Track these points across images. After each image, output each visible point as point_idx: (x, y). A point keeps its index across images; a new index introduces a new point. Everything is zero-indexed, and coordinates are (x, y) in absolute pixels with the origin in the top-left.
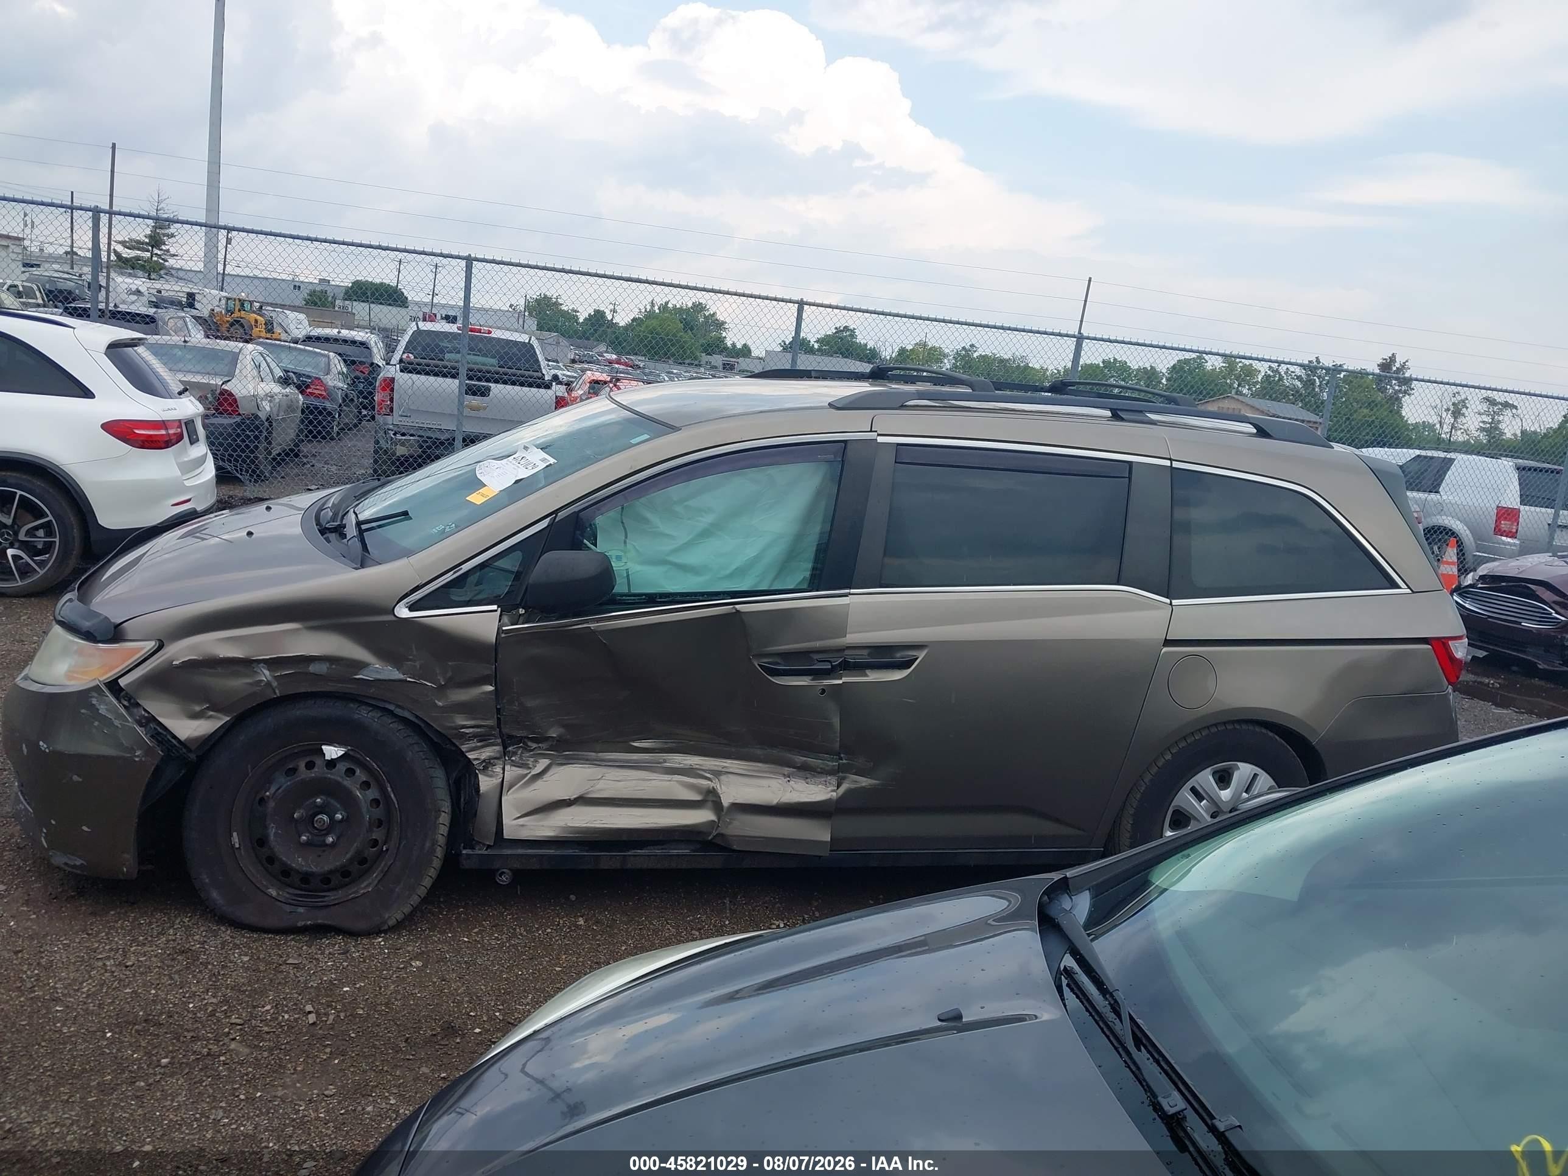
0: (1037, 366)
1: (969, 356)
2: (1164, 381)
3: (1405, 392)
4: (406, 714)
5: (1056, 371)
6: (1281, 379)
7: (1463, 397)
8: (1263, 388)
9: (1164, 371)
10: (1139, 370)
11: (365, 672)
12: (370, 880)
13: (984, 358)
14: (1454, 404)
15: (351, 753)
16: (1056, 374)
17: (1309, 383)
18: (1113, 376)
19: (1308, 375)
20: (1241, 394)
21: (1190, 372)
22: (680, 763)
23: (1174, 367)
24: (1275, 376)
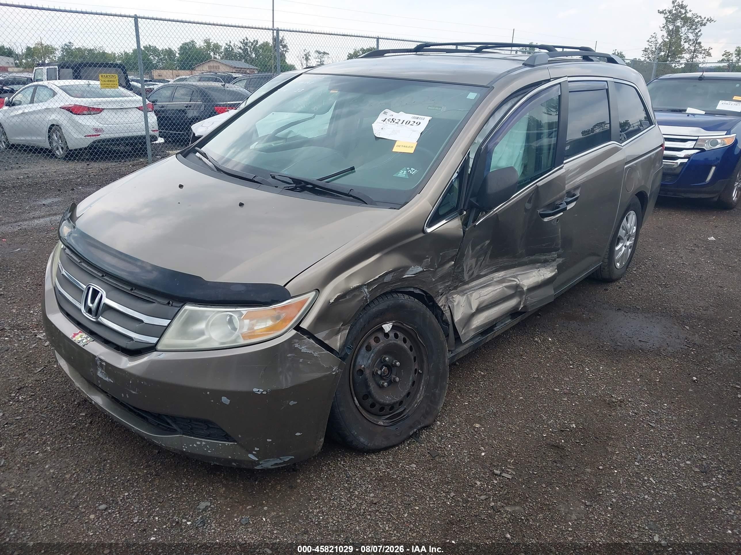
0: (110, 52)
1: (70, 49)
2: (177, 55)
3: (286, 51)
4: (417, 291)
5: (120, 54)
6: (232, 49)
7: (308, 51)
8: (225, 54)
9: (177, 50)
10: (162, 50)
11: (408, 273)
12: (420, 392)
13: (79, 49)
14: (305, 55)
15: (395, 324)
16: (120, 56)
17: (245, 50)
18: (151, 55)
19: (244, 47)
20: (216, 58)
21: (190, 49)
22: (498, 277)
23: (181, 47)
24: (229, 48)
